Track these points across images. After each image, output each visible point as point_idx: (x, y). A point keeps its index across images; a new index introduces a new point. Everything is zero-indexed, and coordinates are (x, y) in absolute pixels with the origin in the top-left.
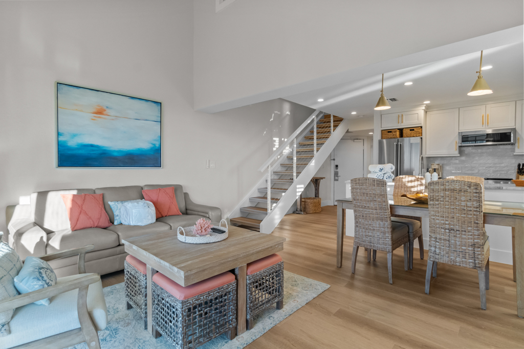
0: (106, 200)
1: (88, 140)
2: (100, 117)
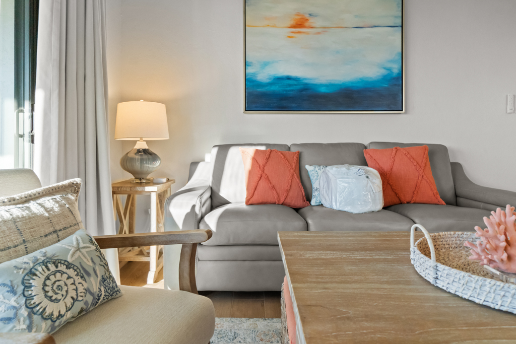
0: (303, 162)
1: (283, 70)
2: (299, 32)
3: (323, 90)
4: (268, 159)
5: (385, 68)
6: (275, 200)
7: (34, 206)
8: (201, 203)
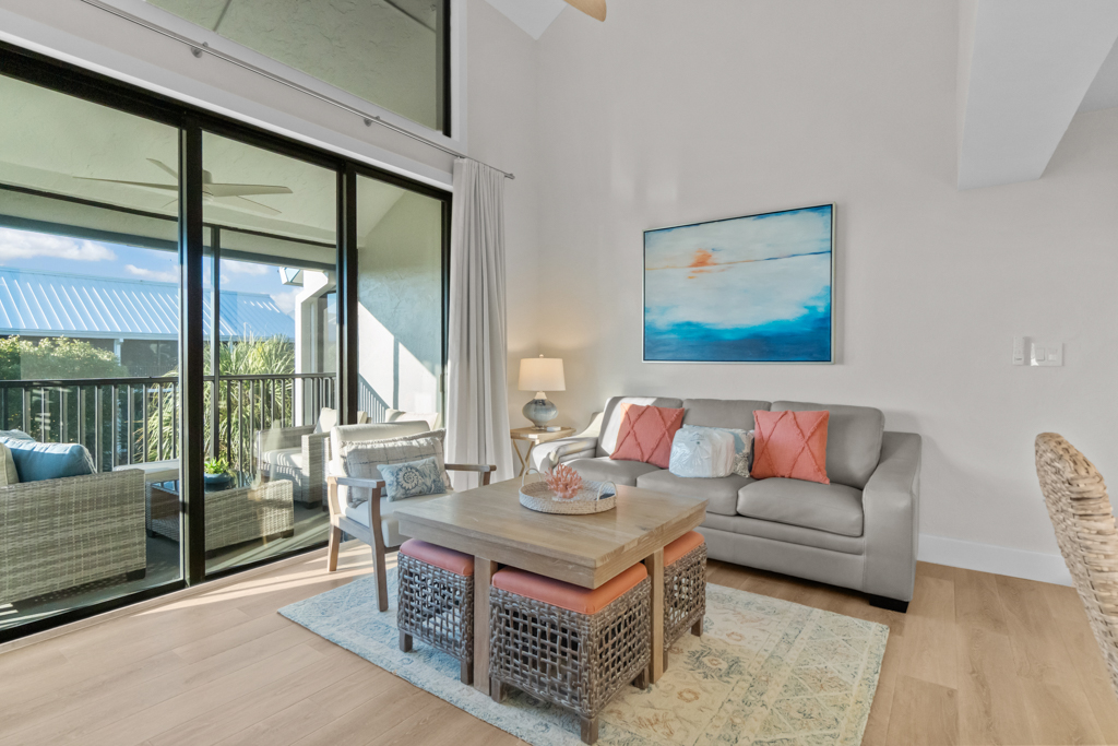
1: (684, 316)
2: (701, 271)
3: (728, 337)
4: (640, 416)
5: (806, 307)
6: (639, 458)
7: (414, 443)
8: (557, 452)
